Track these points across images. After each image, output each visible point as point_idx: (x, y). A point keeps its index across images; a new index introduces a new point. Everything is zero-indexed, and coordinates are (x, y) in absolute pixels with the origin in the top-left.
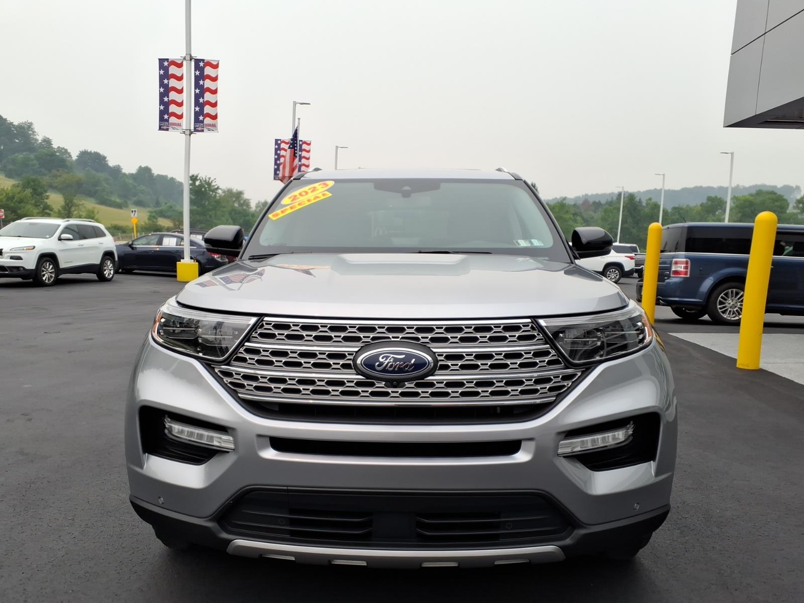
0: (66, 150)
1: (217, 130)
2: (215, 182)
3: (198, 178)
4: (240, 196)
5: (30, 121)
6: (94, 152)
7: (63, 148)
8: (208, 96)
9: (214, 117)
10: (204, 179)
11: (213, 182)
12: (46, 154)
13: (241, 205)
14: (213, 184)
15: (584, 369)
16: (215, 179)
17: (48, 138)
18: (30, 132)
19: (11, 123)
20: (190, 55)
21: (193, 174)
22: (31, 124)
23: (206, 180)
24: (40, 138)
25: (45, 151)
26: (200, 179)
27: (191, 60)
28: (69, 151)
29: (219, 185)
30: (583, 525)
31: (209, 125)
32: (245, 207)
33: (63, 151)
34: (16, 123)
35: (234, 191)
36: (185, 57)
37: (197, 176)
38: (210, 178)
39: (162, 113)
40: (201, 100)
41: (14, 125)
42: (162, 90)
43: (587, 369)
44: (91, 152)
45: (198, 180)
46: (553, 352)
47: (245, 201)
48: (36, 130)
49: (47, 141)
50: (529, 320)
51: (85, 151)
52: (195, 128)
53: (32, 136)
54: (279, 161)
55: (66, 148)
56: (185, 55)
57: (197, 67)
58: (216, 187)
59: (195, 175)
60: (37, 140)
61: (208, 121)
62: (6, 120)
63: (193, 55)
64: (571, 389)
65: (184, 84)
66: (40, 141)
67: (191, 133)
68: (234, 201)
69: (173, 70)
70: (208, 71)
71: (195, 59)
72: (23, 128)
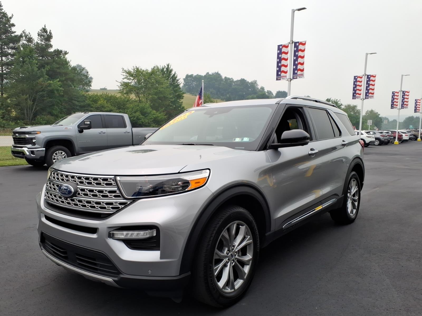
0: (271, 92)
1: (304, 77)
2: (340, 101)
3: (331, 100)
4: (354, 108)
5: (256, 80)
6: (283, 91)
7: (270, 91)
8: (300, 60)
9: (302, 70)
10: (334, 101)
11: (339, 101)
12: (261, 95)
13: (355, 113)
14: (338, 103)
15: (132, 201)
16: (340, 100)
17: (263, 87)
18: (256, 85)
19: (248, 82)
20: (292, 41)
21: (328, 98)
22: (256, 81)
23: (335, 101)
24: (259, 87)
25: (260, 93)
26: (332, 101)
27: (292, 43)
28: (272, 92)
29: (342, 103)
30: (122, 273)
31: (300, 75)
32: (357, 114)
33: (270, 92)
34: (250, 82)
35: (352, 105)
36: (290, 42)
37: (330, 99)
38: (337, 100)
39: (278, 71)
40: (296, 63)
41: (249, 83)
42: (278, 60)
43: (134, 201)
44: (282, 91)
45: (330, 101)
46: (118, 192)
47: (357, 111)
48: (258, 84)
49: (263, 88)
50: (113, 177)
51: (279, 91)
52: (293, 77)
53: (256, 87)
54: (356, 88)
55: (271, 91)
56: (290, 41)
57: (296, 46)
58: (340, 104)
59: (329, 99)
60: (258, 88)
61: (299, 73)
62: (246, 81)
63: (294, 41)
64: (123, 208)
65: (288, 56)
66: (259, 89)
67: (291, 80)
68: (351, 111)
69: (284, 50)
70: (301, 47)
71: (294, 42)
72: (253, 83)
